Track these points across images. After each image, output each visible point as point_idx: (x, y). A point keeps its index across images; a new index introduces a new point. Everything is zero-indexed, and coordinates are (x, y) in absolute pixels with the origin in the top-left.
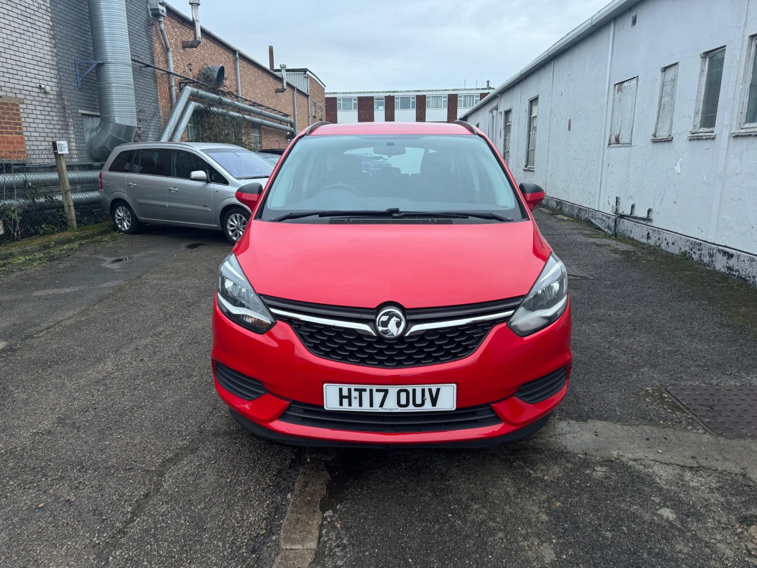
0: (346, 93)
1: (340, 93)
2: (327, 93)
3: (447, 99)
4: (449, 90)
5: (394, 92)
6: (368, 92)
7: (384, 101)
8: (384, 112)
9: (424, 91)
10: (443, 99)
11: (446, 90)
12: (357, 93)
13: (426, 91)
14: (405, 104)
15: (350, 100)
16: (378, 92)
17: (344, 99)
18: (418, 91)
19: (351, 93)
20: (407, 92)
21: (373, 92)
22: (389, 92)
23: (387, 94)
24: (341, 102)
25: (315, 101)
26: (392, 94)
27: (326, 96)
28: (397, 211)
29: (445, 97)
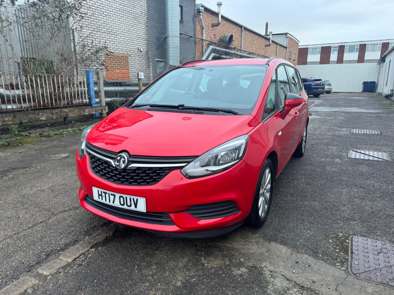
0: (315, 45)
1: (311, 45)
2: (299, 46)
3: (381, 46)
4: (383, 40)
5: (345, 43)
6: (328, 44)
7: (338, 48)
8: (337, 54)
9: (365, 41)
10: (378, 46)
11: (381, 40)
12: (321, 44)
13: (367, 41)
14: (352, 49)
15: (316, 48)
16: (335, 43)
17: (313, 48)
18: (361, 42)
19: (317, 45)
20: (354, 42)
21: (331, 44)
22: (342, 43)
23: (340, 44)
24: (311, 50)
25: (291, 50)
26: (343, 44)
27: (299, 47)
28: (182, 106)
29: (379, 45)
